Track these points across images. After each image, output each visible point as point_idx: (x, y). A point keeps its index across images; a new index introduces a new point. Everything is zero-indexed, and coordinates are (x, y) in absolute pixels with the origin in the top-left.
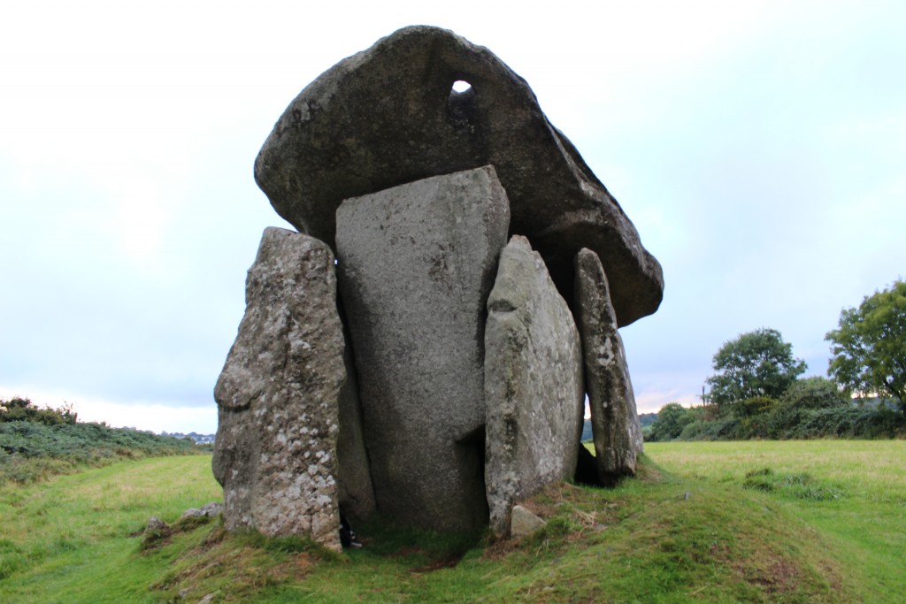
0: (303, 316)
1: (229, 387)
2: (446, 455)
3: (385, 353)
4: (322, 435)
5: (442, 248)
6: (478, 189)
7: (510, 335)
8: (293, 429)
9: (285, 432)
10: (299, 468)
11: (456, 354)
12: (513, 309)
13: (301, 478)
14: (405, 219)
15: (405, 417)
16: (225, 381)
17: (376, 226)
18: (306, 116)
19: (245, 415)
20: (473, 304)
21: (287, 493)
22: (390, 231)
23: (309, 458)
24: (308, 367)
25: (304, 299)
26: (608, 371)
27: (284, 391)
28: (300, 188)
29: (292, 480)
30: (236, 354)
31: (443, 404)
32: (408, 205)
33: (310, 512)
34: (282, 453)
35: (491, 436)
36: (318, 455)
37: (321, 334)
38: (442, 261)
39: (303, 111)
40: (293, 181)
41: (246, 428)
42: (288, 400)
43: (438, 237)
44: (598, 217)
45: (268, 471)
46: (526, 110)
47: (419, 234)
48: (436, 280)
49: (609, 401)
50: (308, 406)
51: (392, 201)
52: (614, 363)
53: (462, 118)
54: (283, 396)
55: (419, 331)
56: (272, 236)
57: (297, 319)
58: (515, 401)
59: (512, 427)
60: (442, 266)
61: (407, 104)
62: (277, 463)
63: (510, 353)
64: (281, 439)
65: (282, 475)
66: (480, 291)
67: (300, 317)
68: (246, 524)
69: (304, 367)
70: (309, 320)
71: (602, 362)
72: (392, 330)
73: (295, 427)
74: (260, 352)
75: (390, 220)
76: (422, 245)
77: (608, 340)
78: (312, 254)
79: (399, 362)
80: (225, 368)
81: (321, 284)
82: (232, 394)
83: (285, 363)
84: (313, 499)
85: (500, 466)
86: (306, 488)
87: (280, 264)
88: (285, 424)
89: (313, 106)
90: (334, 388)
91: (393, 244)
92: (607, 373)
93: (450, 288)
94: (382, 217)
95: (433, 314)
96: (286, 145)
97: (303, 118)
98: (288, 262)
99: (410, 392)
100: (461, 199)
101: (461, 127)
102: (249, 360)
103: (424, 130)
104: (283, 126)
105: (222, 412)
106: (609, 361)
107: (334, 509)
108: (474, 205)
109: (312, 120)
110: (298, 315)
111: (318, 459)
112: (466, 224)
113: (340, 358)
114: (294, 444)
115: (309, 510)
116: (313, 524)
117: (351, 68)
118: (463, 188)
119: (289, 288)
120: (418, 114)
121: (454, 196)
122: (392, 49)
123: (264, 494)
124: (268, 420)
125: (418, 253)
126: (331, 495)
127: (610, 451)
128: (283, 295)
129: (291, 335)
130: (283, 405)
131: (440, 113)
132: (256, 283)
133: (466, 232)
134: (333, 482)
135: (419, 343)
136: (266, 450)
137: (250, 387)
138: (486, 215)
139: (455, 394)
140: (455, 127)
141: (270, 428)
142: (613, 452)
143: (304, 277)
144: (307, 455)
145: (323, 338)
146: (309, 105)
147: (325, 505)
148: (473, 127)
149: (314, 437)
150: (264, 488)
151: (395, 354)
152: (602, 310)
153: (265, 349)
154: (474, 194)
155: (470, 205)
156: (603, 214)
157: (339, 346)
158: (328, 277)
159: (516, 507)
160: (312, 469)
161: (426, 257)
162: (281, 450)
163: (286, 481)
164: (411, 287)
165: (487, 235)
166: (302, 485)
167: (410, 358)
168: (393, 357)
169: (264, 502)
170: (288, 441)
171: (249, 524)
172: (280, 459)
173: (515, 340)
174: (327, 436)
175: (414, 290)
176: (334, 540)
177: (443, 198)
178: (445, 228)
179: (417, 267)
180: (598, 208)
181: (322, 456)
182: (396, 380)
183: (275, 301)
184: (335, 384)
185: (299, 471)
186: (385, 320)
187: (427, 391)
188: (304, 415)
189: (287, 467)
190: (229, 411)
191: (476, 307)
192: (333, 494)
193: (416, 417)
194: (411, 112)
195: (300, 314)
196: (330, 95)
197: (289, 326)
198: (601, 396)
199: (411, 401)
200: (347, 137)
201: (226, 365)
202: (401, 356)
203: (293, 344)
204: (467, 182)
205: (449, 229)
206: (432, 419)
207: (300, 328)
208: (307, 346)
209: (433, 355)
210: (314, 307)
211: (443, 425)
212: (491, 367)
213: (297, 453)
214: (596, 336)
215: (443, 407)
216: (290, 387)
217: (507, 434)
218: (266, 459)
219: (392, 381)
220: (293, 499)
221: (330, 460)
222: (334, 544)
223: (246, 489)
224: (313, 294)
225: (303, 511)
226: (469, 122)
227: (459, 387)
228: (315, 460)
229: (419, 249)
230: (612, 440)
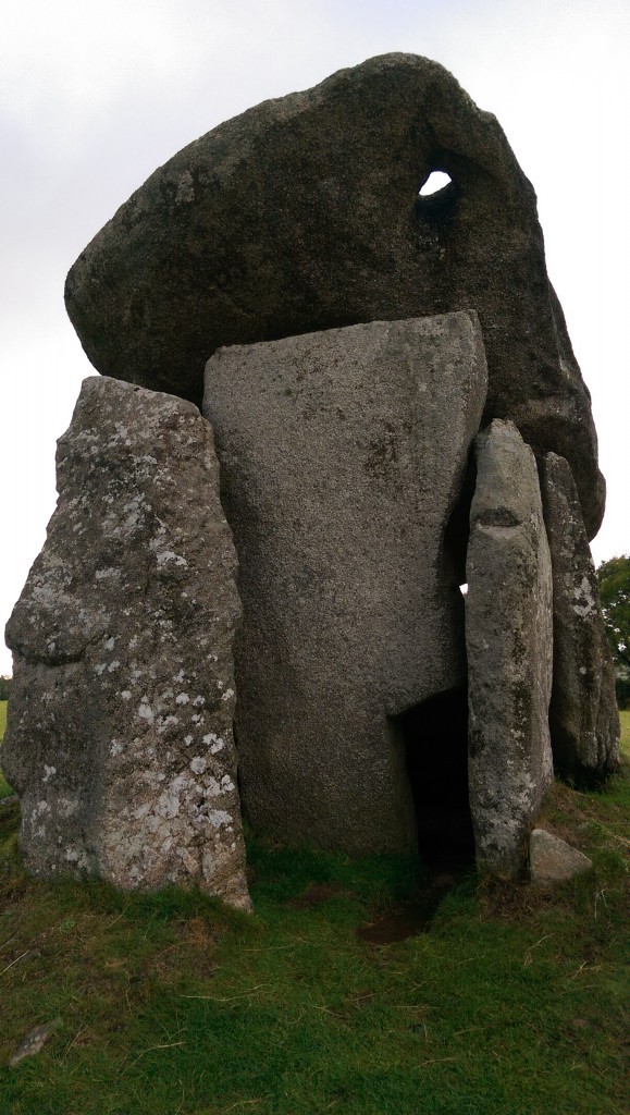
0: (172, 513)
1: (38, 622)
2: (371, 737)
3: (279, 580)
4: (211, 707)
5: (390, 428)
6: (457, 342)
7: (520, 561)
8: (165, 696)
9: (151, 701)
10: (176, 763)
11: (401, 587)
12: (517, 523)
13: (179, 782)
14: (331, 382)
15: (306, 678)
16: (30, 613)
17: (279, 390)
18: (185, 194)
19: (72, 670)
20: (436, 515)
21: (156, 809)
22: (303, 400)
23: (191, 745)
24: (185, 595)
25: (172, 488)
26: (587, 623)
27: (148, 633)
28: (148, 323)
29: (165, 784)
30: (49, 569)
31: (371, 661)
32: (336, 361)
33: (199, 842)
34: (147, 737)
35: (482, 715)
36: (207, 739)
37: (203, 545)
38: (389, 447)
39: (181, 186)
40: (138, 309)
41: (77, 693)
42: (155, 649)
43: (386, 411)
44: (571, 410)
45: (125, 770)
46: (526, 233)
47: (353, 405)
48: (375, 475)
49: (588, 666)
50: (188, 659)
51: (308, 352)
52: (595, 612)
53: (428, 234)
54: (146, 641)
55: (340, 550)
56: (103, 390)
57: (163, 518)
58: (526, 663)
59: (525, 702)
60: (388, 456)
61: (359, 195)
62: (138, 755)
63: (518, 589)
64: (145, 712)
65: (148, 775)
66: (449, 496)
67: (168, 516)
68: (74, 864)
69: (179, 595)
70: (180, 520)
71: (577, 609)
72: (294, 547)
73: (169, 693)
74: (98, 567)
75: (304, 382)
76: (357, 422)
77: (585, 581)
78: (182, 420)
79: (302, 595)
80: (27, 592)
81: (197, 468)
82: (47, 635)
83: (147, 588)
84: (201, 817)
85: (503, 763)
86: (188, 798)
87: (123, 433)
88: (152, 688)
89: (201, 178)
90: (227, 630)
91: (306, 418)
92: (587, 626)
93: (399, 489)
94: (290, 378)
95: (366, 526)
96: (139, 244)
97: (179, 199)
98: (140, 429)
99: (319, 641)
100: (428, 357)
101: (428, 248)
102: (75, 580)
103: (373, 246)
104: (137, 210)
105: (23, 665)
106: (588, 609)
107: (236, 833)
108: (450, 366)
109: (196, 203)
110: (165, 513)
111: (207, 747)
112: (434, 394)
113: (232, 582)
114: (166, 722)
115: (196, 837)
116: (205, 863)
117: (282, 116)
118: (432, 338)
119: (146, 470)
120: (371, 215)
121: (416, 351)
122: (361, 92)
123: (117, 812)
124: (122, 681)
125: (348, 434)
126: (230, 810)
127: (591, 737)
128: (134, 480)
129: (155, 544)
130: (147, 656)
131: (401, 220)
132: (78, 459)
133: (434, 406)
134: (231, 787)
135: (338, 568)
136: (120, 732)
137: (83, 625)
138: (467, 382)
139: (393, 646)
140: (417, 247)
141: (126, 695)
142: (595, 739)
143: (170, 454)
144: (188, 740)
145: (205, 550)
146: (195, 175)
147: (223, 828)
148: (443, 251)
149: (199, 710)
150: (117, 801)
151: (295, 582)
152: (578, 538)
153: (106, 562)
154: (451, 350)
155: (442, 366)
156: (577, 407)
157: (230, 565)
158: (207, 459)
159: (536, 832)
160: (197, 764)
161: (362, 441)
162: (145, 732)
163: (155, 787)
164: (333, 484)
165: (465, 413)
166: (181, 793)
167: (322, 590)
168: (292, 587)
169: (117, 827)
170: (156, 718)
171: (80, 864)
172: (144, 748)
173: (526, 568)
174: (219, 709)
175: (338, 490)
176: (240, 891)
177: (396, 353)
178: (399, 399)
179: (344, 456)
180: (572, 398)
181: (213, 742)
182: (297, 622)
183: (120, 487)
184: (229, 625)
185: (175, 768)
186: (283, 532)
187: (347, 640)
188: (182, 673)
189: (156, 763)
190: (36, 664)
191: (441, 520)
192: (234, 807)
193: (324, 678)
194: (361, 211)
195: (167, 510)
196: (237, 161)
197: (150, 528)
198: (576, 659)
199: (318, 654)
200: (250, 241)
201: (27, 585)
202: (305, 586)
203: (160, 558)
204: (437, 331)
205: (406, 401)
206: (350, 681)
207: (168, 532)
208: (182, 561)
209: (360, 587)
210: (189, 502)
211: (369, 691)
212: (482, 609)
213: (173, 736)
214: (568, 574)
215: (371, 665)
216: (158, 626)
217: (516, 713)
218: (120, 749)
219: (288, 623)
220: (167, 819)
221: (226, 747)
222: (239, 898)
223: (72, 799)
224: (185, 481)
225: (187, 840)
226: (439, 243)
227: (400, 636)
228: (201, 749)
229: (351, 428)
230: (594, 721)
